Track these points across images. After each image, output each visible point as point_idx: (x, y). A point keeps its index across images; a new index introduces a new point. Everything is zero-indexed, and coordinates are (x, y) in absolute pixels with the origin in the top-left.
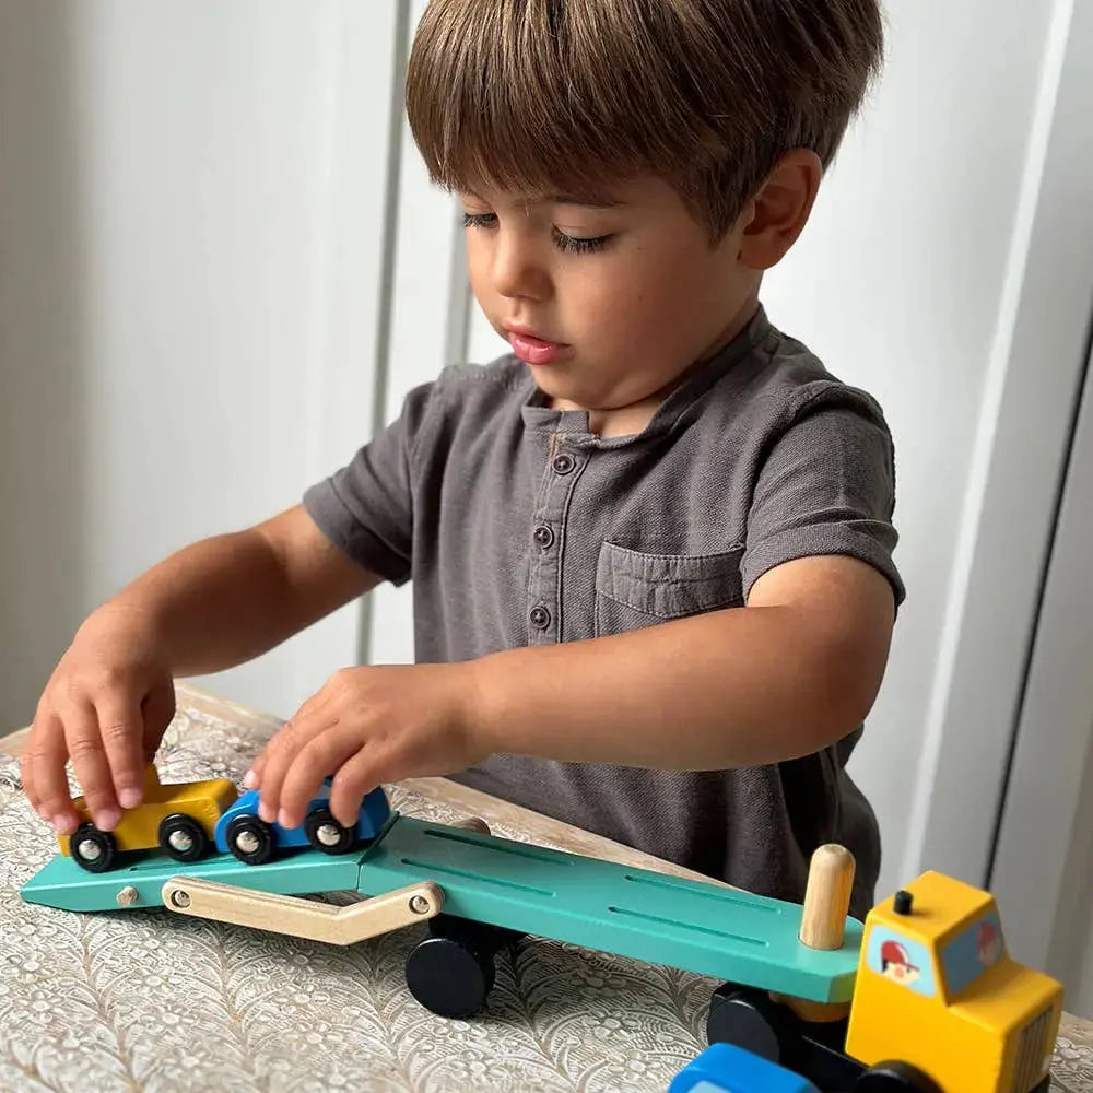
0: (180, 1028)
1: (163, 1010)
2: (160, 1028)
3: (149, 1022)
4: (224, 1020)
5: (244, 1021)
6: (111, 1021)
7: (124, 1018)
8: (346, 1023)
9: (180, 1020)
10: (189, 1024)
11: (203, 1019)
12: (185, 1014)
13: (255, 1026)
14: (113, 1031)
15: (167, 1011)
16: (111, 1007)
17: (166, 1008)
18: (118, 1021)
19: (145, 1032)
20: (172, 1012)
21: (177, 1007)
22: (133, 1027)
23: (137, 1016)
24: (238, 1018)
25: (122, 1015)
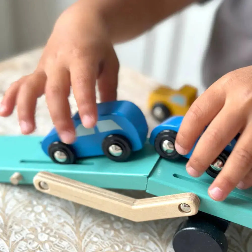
0: (47, 245)
1: (39, 230)
2: (35, 244)
3: (31, 239)
4: (72, 240)
5: (84, 241)
6: (8, 238)
7: (17, 236)
8: (141, 246)
9: (48, 238)
10: (52, 242)
11: (61, 238)
12: (52, 234)
13: (90, 244)
14: (8, 245)
15: (42, 232)
16: (11, 227)
17: (41, 229)
18: (13, 238)
19: (26, 247)
20: (44, 232)
21: (48, 228)
22: (20, 242)
23: (24, 234)
24: (81, 239)
25: (16, 233)
